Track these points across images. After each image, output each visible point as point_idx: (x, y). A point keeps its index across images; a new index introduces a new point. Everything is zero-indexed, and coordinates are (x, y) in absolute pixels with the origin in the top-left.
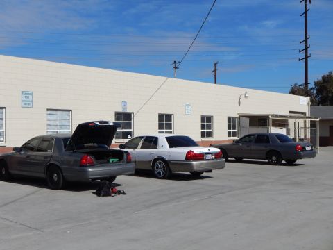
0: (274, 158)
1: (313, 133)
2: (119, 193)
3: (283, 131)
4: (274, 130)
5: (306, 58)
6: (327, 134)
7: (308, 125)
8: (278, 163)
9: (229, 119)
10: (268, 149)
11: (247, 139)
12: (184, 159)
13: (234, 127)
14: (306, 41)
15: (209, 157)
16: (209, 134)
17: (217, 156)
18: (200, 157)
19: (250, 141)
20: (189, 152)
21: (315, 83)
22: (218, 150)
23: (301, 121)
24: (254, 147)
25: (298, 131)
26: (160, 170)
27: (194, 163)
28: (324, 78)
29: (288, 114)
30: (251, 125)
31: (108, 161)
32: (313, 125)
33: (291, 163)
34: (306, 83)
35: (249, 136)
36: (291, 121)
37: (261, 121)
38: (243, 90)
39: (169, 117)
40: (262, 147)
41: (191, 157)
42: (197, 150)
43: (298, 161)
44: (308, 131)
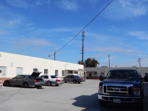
0: (75, 82)
1: (85, 75)
2: (43, 88)
3: (77, 75)
4: (74, 74)
5: (83, 53)
6: (88, 76)
7: (83, 73)
8: (76, 83)
9: (62, 71)
10: (73, 79)
11: (68, 77)
12: (55, 81)
13: (64, 73)
14: (83, 48)
15: (61, 81)
17: (63, 80)
18: (59, 81)
19: (69, 77)
20: (57, 80)
21: (85, 61)
22: (63, 79)
23: (81, 72)
24: (70, 79)
25: (81, 75)
26: (49, 84)
27: (58, 82)
28: (88, 59)
29: (78, 70)
30: (68, 73)
31: (39, 81)
32: (85, 73)
33: (79, 83)
34: (83, 60)
35: (68, 76)
36: (79, 72)
37: (71, 72)
38: (66, 63)
39: (47, 70)
40: (72, 79)
41: (57, 81)
42: (59, 79)
43: (81, 83)
44: (83, 75)
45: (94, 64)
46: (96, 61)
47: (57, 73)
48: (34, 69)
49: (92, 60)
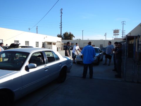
5: (61, 27)
7: (61, 44)
9: (43, 43)
14: (61, 23)
16: (38, 46)
21: (63, 34)
23: (59, 43)
28: (65, 33)
29: (56, 42)
30: (48, 44)
34: (61, 34)
37: (50, 43)
38: (47, 36)
39: (28, 42)
45: (71, 37)
46: (72, 35)
47: (38, 44)
48: (15, 41)
49: (69, 34)
